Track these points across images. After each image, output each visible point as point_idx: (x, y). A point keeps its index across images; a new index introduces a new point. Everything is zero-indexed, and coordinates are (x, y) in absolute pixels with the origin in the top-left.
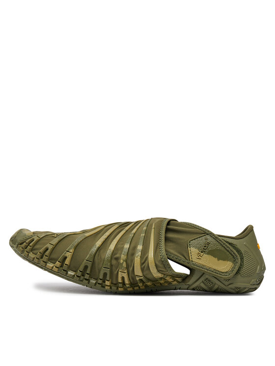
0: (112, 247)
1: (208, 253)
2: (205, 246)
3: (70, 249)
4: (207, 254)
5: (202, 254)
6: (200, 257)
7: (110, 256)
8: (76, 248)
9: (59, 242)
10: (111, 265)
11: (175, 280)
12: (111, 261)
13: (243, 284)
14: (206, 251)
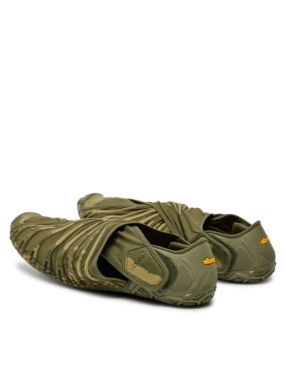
0: (66, 247)
1: (142, 265)
2: (139, 258)
3: (37, 245)
4: (140, 266)
5: (135, 265)
6: (133, 268)
7: (62, 255)
8: (41, 244)
9: (33, 236)
10: (63, 265)
11: (116, 285)
12: (63, 261)
13: (176, 298)
14: (140, 263)
